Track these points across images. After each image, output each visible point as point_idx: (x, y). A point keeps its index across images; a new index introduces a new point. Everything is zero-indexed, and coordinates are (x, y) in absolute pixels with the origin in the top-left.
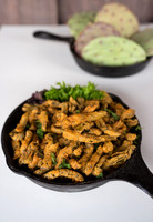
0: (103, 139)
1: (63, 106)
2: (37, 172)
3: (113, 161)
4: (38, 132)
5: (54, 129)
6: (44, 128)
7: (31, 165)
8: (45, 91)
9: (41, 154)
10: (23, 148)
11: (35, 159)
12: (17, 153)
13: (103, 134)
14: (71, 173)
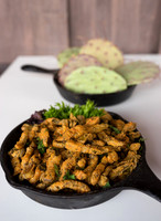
0: (107, 150)
2: (40, 185)
4: (39, 147)
5: (55, 144)
6: (45, 144)
7: (33, 180)
9: (44, 167)
10: (24, 162)
11: (37, 173)
12: (17, 169)
13: (106, 145)
14: (76, 183)
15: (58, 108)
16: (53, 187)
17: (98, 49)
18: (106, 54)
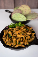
1: (14, 29)
3: (31, 40)
5: (14, 35)
6: (11, 35)
7: (10, 45)
8: (9, 26)
9: (12, 42)
10: (7, 41)
13: (27, 34)
14: (21, 45)
15: (12, 24)
16: (16, 47)
17: (24, 8)
18: (26, 9)
